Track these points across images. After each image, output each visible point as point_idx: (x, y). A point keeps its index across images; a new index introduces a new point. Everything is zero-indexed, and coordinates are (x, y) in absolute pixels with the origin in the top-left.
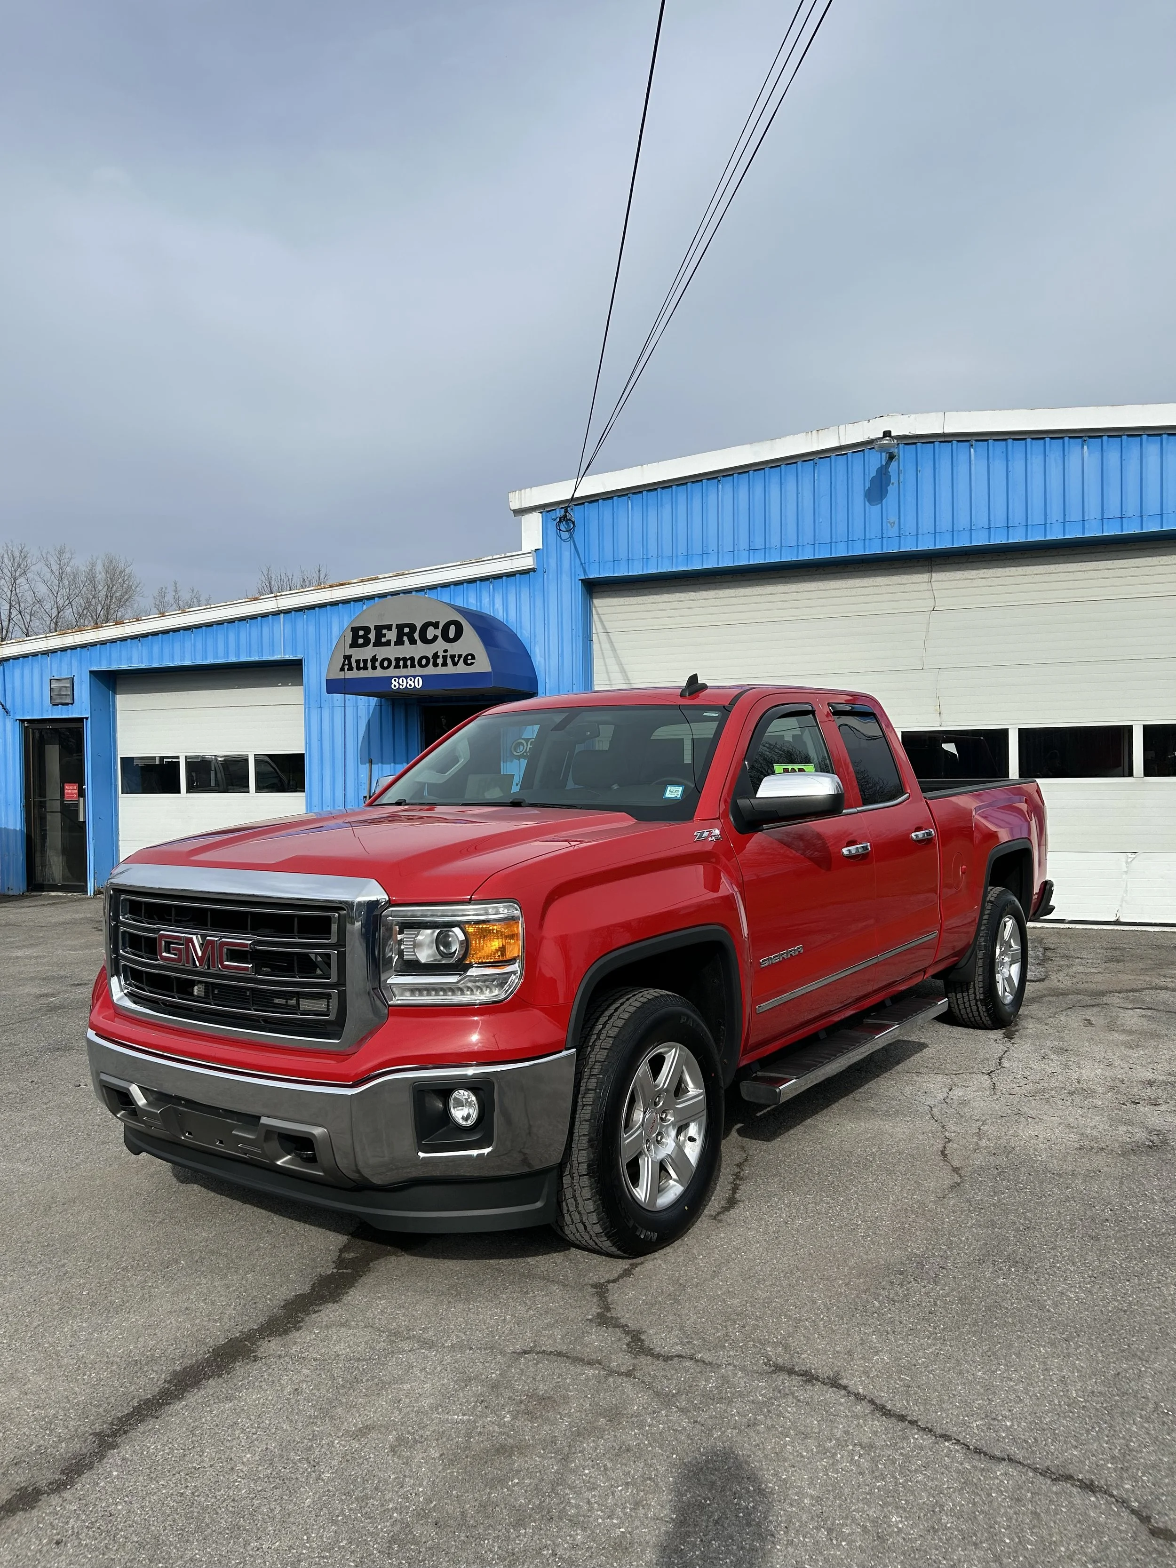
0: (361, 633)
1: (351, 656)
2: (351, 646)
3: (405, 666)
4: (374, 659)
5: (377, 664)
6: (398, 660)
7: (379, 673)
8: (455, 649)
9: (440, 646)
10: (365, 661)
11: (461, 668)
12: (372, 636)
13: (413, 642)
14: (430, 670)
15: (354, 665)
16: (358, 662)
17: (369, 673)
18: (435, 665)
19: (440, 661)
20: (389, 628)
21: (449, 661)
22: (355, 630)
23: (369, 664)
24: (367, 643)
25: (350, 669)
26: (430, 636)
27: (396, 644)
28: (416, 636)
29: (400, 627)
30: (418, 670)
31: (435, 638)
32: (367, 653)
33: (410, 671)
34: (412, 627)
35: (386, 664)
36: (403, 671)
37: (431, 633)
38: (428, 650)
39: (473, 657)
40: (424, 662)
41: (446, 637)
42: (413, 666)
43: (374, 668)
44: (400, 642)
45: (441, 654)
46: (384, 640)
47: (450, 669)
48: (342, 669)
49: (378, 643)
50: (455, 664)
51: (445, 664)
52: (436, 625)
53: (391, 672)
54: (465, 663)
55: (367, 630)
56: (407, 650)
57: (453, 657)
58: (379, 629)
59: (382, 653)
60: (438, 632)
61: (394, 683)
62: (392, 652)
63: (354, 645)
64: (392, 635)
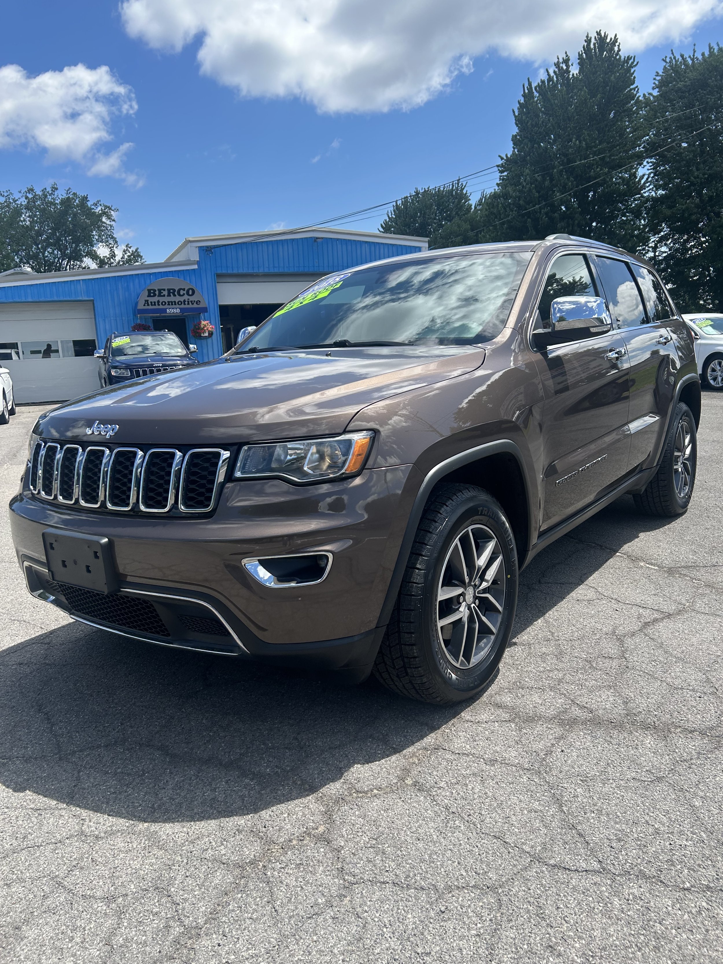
0: (152, 291)
1: (148, 300)
2: (148, 296)
3: (172, 304)
4: (158, 302)
5: (160, 303)
6: (169, 302)
7: (161, 307)
8: (192, 298)
9: (186, 297)
10: (155, 302)
11: (195, 306)
12: (157, 293)
13: (175, 295)
14: (183, 306)
15: (150, 304)
16: (151, 302)
17: (157, 307)
18: (185, 304)
19: (186, 303)
20: (164, 290)
21: (190, 303)
22: (149, 291)
23: (156, 304)
24: (155, 295)
25: (148, 305)
26: (182, 293)
27: (168, 296)
28: (176, 293)
29: (169, 290)
30: (177, 306)
31: (184, 294)
32: (155, 299)
33: (174, 306)
34: (174, 290)
35: (164, 303)
36: (171, 306)
37: (182, 292)
38: (182, 299)
39: (200, 302)
40: (180, 303)
41: (188, 294)
42: (175, 304)
43: (159, 305)
44: (169, 295)
45: (186, 300)
46: (162, 294)
47: (191, 306)
48: (144, 305)
49: (160, 295)
50: (193, 304)
51: (188, 304)
52: (184, 290)
53: (166, 306)
54: (197, 303)
55: (155, 291)
56: (172, 298)
57: (191, 302)
58: (160, 290)
59: (161, 299)
60: (185, 292)
61: (168, 311)
62: (166, 299)
63: (149, 296)
64: (166, 293)
